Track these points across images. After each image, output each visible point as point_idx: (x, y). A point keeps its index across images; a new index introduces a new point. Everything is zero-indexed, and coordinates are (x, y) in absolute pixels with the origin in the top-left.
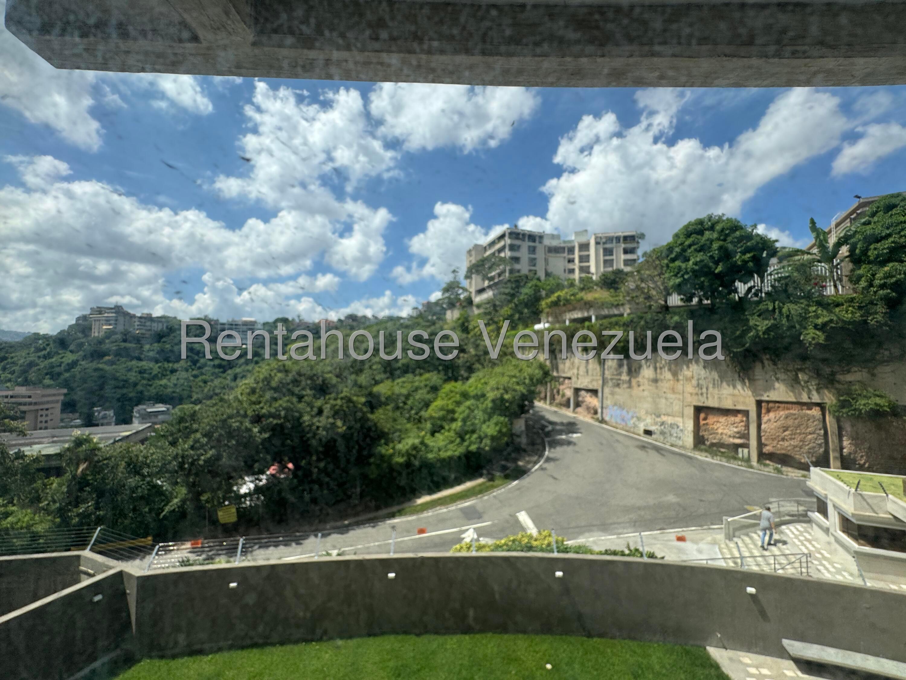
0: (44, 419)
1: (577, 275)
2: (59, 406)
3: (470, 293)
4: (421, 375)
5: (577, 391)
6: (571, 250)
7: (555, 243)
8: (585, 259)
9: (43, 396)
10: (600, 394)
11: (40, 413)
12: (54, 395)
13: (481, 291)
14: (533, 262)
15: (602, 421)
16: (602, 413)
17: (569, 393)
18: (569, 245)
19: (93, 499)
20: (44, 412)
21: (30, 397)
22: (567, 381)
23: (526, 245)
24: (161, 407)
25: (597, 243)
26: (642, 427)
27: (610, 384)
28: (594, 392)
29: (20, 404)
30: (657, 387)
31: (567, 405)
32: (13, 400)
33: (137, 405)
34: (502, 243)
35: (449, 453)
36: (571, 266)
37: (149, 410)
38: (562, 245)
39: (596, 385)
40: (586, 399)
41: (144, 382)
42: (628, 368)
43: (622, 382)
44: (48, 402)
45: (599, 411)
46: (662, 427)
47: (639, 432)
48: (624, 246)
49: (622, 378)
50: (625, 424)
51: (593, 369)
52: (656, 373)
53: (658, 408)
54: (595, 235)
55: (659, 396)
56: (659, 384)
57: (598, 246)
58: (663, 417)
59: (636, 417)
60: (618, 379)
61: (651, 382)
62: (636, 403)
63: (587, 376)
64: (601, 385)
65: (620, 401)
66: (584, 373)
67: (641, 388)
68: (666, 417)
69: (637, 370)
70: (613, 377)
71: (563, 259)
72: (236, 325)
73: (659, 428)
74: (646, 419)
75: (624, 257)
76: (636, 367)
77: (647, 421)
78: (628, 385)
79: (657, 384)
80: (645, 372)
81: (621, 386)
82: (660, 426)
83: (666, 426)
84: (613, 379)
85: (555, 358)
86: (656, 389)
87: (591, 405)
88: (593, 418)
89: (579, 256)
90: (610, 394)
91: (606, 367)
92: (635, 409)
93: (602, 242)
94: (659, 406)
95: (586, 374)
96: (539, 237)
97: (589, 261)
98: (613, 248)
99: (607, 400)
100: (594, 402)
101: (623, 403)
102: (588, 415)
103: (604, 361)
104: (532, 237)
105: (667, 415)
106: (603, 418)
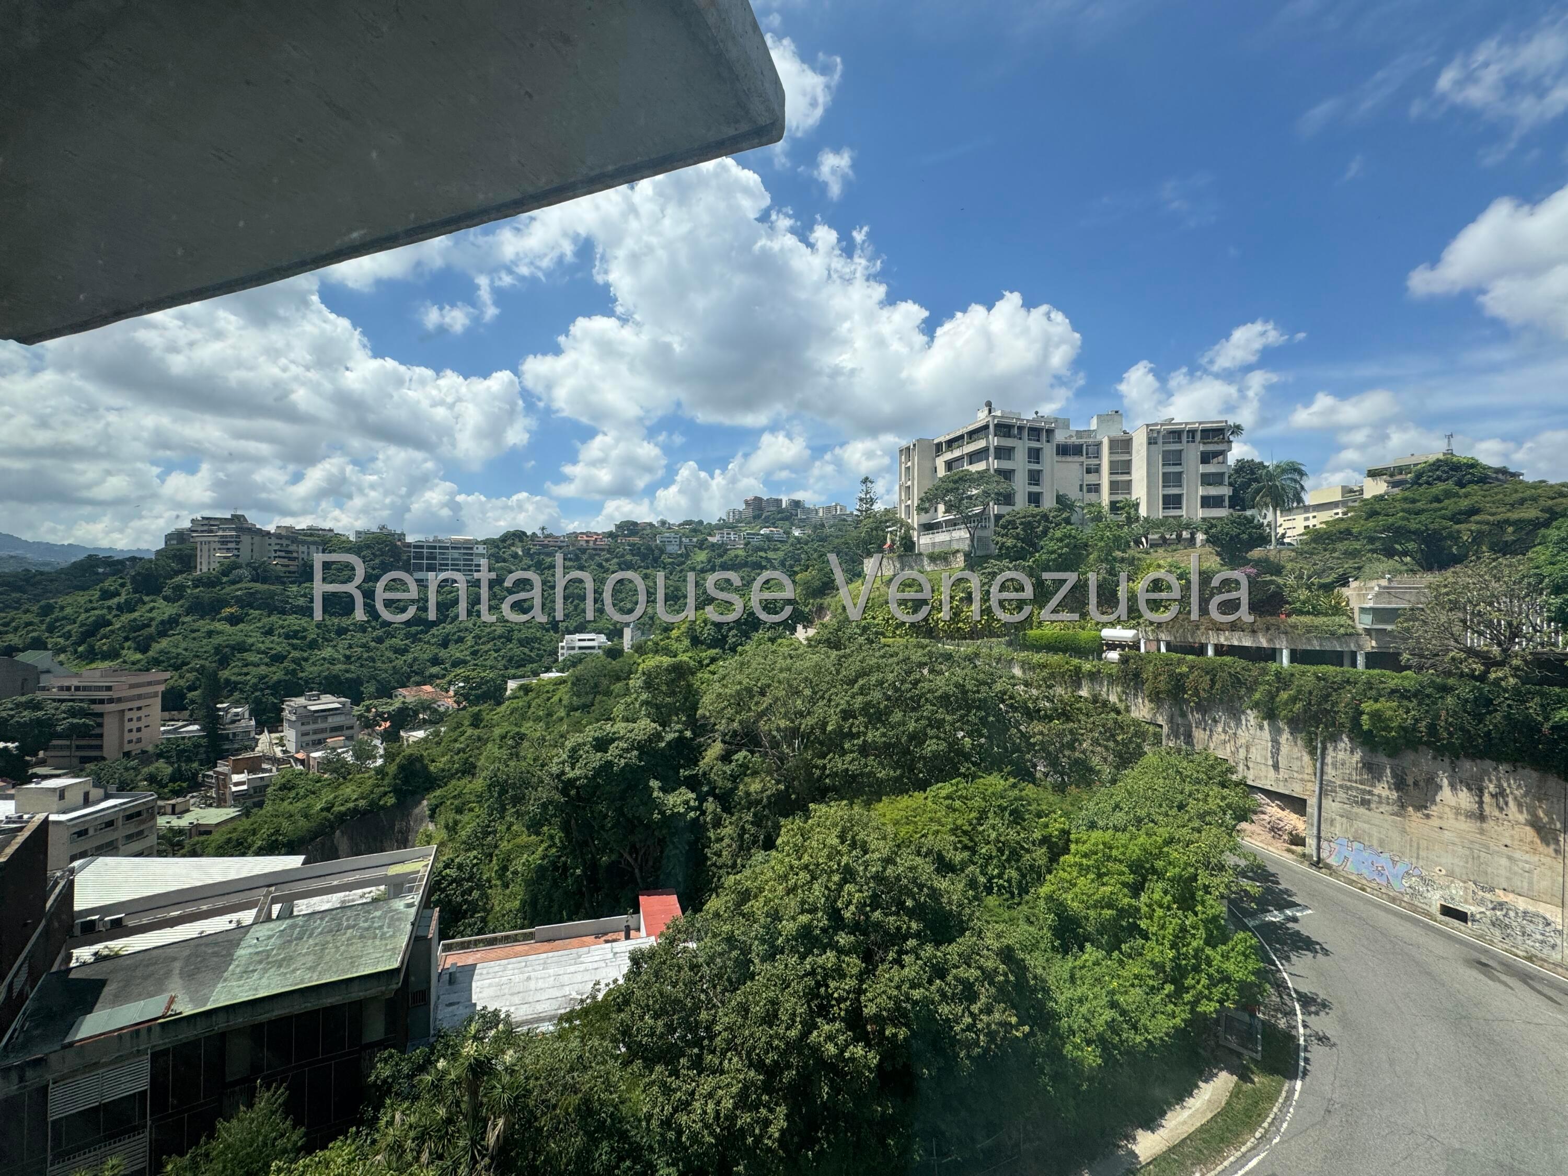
0: (134, 725)
1: (1105, 498)
2: (158, 701)
3: (909, 528)
8: (1122, 467)
9: (132, 686)
10: (1312, 810)
12: (150, 684)
13: (931, 528)
14: (1035, 478)
15: (1319, 864)
18: (1090, 441)
20: (134, 715)
21: (109, 688)
23: (1021, 447)
24: (329, 702)
25: (1151, 442)
26: (1436, 899)
28: (1297, 805)
29: (93, 702)
32: (81, 694)
33: (290, 696)
34: (979, 444)
37: (311, 708)
39: (1305, 789)
40: (1268, 809)
41: (295, 654)
42: (1395, 775)
43: (1376, 798)
44: (139, 697)
45: (1311, 842)
46: (1498, 913)
47: (1427, 907)
48: (1202, 448)
49: (1376, 791)
50: (1385, 883)
51: (1290, 758)
52: (1481, 803)
53: (1486, 873)
54: (1148, 425)
55: (1488, 848)
56: (1489, 825)
57: (1153, 446)
58: (1501, 893)
59: (1419, 876)
60: (1364, 792)
61: (1467, 816)
62: (1418, 848)
63: (1276, 767)
64: (1317, 792)
65: (1370, 836)
66: (1266, 759)
67: (1435, 822)
68: (1511, 896)
69: (1422, 784)
70: (1349, 784)
71: (1077, 466)
72: (440, 548)
73: (1488, 913)
74: (1448, 887)
75: (1203, 469)
76: (1419, 778)
77: (1454, 892)
78: (1396, 808)
79: (1484, 825)
80: (1446, 794)
81: (1373, 806)
82: (1493, 909)
83: (1512, 914)
84: (1348, 788)
85: (1183, 715)
86: (1481, 834)
87: (1282, 824)
88: (1289, 850)
89: (1112, 463)
90: (1342, 816)
91: (1329, 760)
92: (1414, 860)
93: (1160, 441)
94: (1489, 870)
95: (1270, 762)
96: (1047, 431)
97: (1129, 473)
98: (1181, 451)
99: (1332, 825)
100: (1291, 820)
101: (1381, 842)
102: (1274, 842)
103: (1324, 749)
104: (1035, 432)
105: (1513, 892)
106: (1319, 857)
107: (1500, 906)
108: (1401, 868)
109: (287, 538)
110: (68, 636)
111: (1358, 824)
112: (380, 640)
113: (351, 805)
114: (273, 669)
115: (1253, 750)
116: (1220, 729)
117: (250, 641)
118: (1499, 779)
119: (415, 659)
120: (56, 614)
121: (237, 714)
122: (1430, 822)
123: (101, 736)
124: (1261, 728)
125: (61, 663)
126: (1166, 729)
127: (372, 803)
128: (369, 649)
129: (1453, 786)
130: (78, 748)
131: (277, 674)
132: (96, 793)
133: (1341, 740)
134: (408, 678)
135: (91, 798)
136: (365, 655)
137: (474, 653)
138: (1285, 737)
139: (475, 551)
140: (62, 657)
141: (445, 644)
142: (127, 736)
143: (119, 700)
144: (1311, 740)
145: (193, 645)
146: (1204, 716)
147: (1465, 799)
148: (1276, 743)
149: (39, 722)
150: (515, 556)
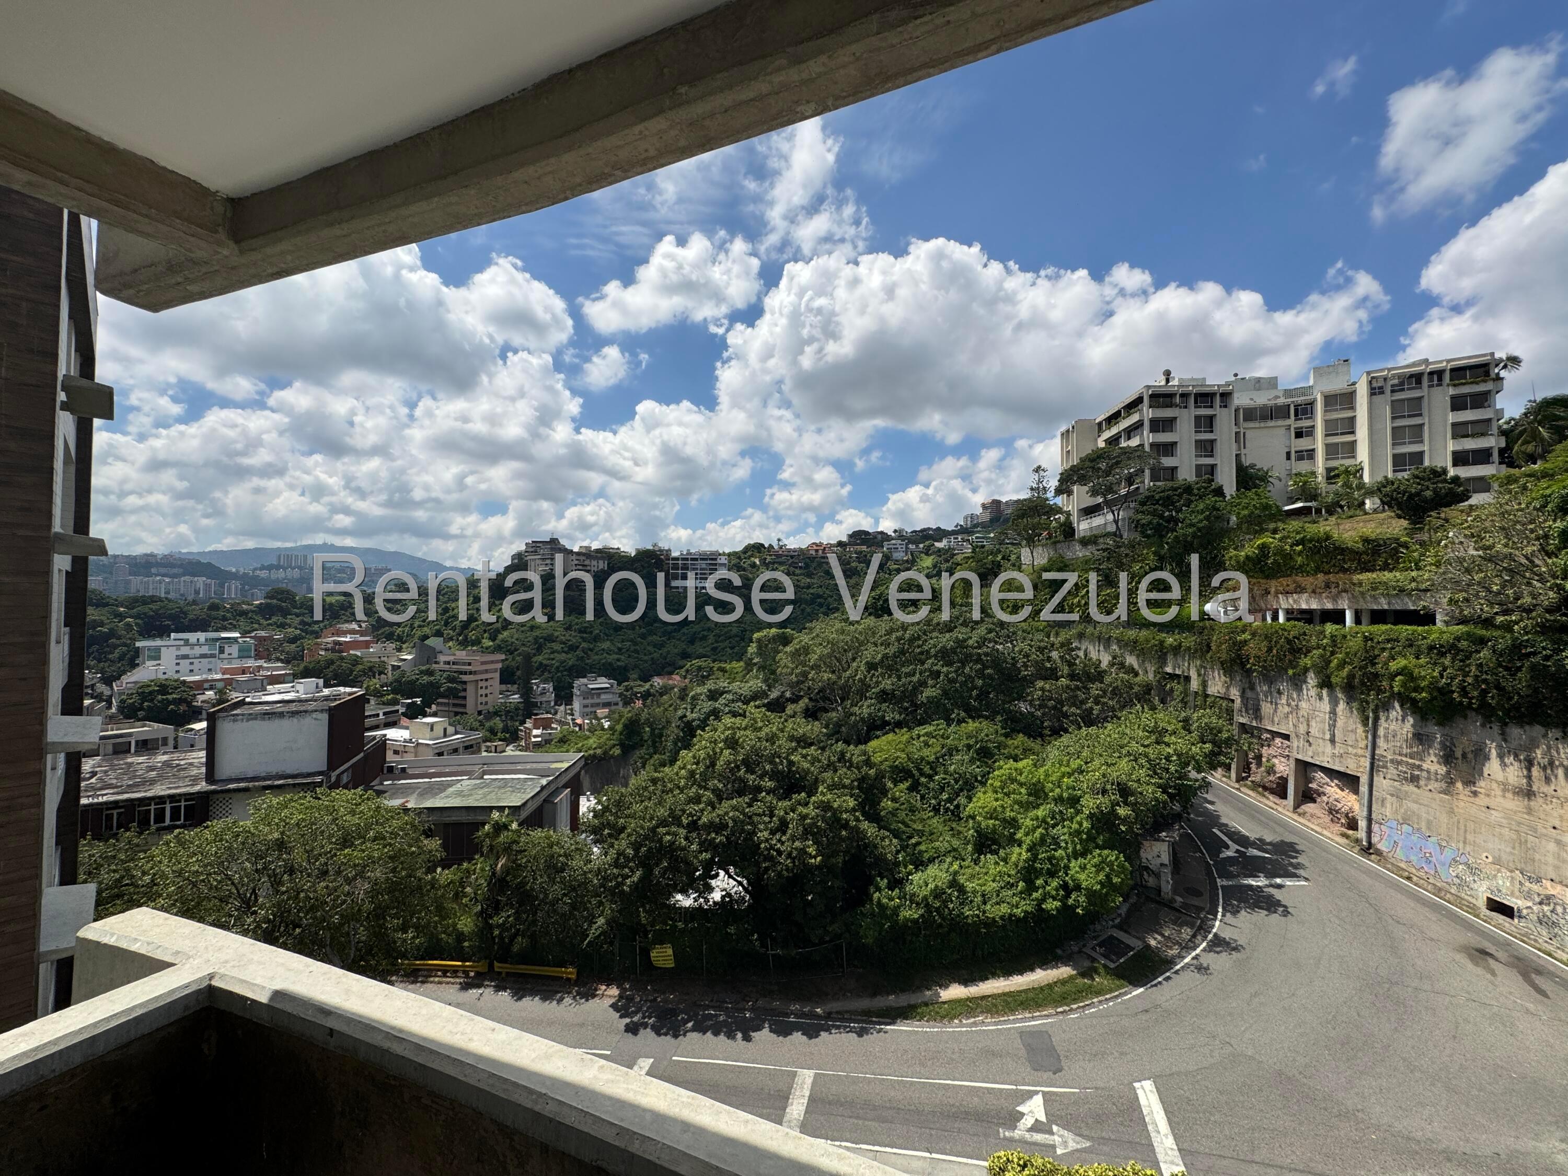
0: (483, 692)
1: (1320, 464)
2: (497, 675)
3: (1068, 514)
4: (960, 722)
5: (1305, 768)
6: (1305, 410)
7: (1262, 399)
8: (1341, 427)
9: (483, 663)
10: (1364, 788)
11: (481, 684)
12: (492, 662)
13: (1089, 512)
14: (1206, 448)
15: (1368, 849)
16: (1369, 831)
17: (1284, 768)
18: (1300, 400)
19: (512, 907)
20: (484, 684)
21: (468, 664)
22: (1278, 741)
23: (1186, 418)
24: (603, 682)
25: (1375, 391)
26: (1481, 892)
27: (1392, 771)
28: (1350, 781)
29: (461, 673)
30: (1530, 811)
31: (1280, 791)
32: (455, 667)
33: (578, 677)
34: (1135, 418)
35: (1004, 909)
36: (1303, 444)
37: (591, 686)
38: (1282, 401)
39: (1358, 766)
40: (1328, 790)
41: (584, 645)
42: (1444, 746)
43: (1424, 774)
44: (486, 671)
45: (1362, 824)
46: (1546, 908)
47: (1474, 901)
48: (1452, 391)
49: (1425, 766)
50: (1432, 872)
51: (1345, 731)
52: (1529, 777)
53: (1533, 860)
54: (1368, 373)
55: (1535, 831)
56: (1534, 804)
57: (1378, 399)
58: (1548, 884)
59: (1466, 864)
60: (1413, 766)
61: (1514, 793)
62: (1466, 831)
63: (1333, 741)
64: (1368, 769)
65: (1419, 817)
66: (1324, 733)
67: (1482, 800)
68: (1559, 888)
69: (1470, 756)
70: (1399, 758)
71: (1282, 431)
72: (692, 559)
73: (1535, 908)
74: (1495, 876)
75: (1452, 417)
76: (1467, 750)
77: (1500, 882)
78: (1444, 785)
79: (1532, 803)
80: (1493, 766)
81: (1422, 783)
82: (1541, 903)
83: (1559, 910)
84: (1399, 763)
85: (1252, 688)
86: (1529, 813)
87: (1339, 806)
88: (1344, 835)
89: (1327, 422)
90: (1392, 795)
91: (1381, 732)
92: (1461, 845)
93: (1388, 389)
94: (1537, 857)
95: (1328, 736)
96: (1222, 395)
97: (1353, 433)
98: (1420, 399)
99: (1383, 805)
100: (1349, 801)
101: (1429, 824)
102: (1332, 825)
103: (1376, 719)
104: (1205, 398)
105: (1561, 883)
106: (1370, 843)
107: (1547, 899)
108: (1448, 854)
109: (584, 554)
110: (454, 629)
111: (1408, 804)
112: (643, 636)
113: (591, 752)
114: (570, 656)
115: (1313, 723)
116: (1284, 701)
117: (556, 634)
118: (1549, 748)
119: (668, 652)
120: (451, 613)
121: (544, 689)
122: (1477, 801)
123: (465, 698)
124: (1321, 698)
125: (450, 648)
126: (1238, 701)
127: (605, 753)
128: (635, 644)
129: (1501, 756)
130: (455, 705)
131: (571, 659)
132: (451, 730)
133: (1394, 707)
134: (663, 668)
135: (448, 732)
136: (632, 648)
137: (714, 649)
138: (1342, 706)
139: (719, 561)
140: (451, 644)
141: (692, 642)
142: (480, 700)
143: (475, 673)
144: (1364, 711)
145: (522, 636)
146: (1270, 687)
147: (1514, 773)
148: (1333, 712)
149: (431, 684)
150: (753, 565)
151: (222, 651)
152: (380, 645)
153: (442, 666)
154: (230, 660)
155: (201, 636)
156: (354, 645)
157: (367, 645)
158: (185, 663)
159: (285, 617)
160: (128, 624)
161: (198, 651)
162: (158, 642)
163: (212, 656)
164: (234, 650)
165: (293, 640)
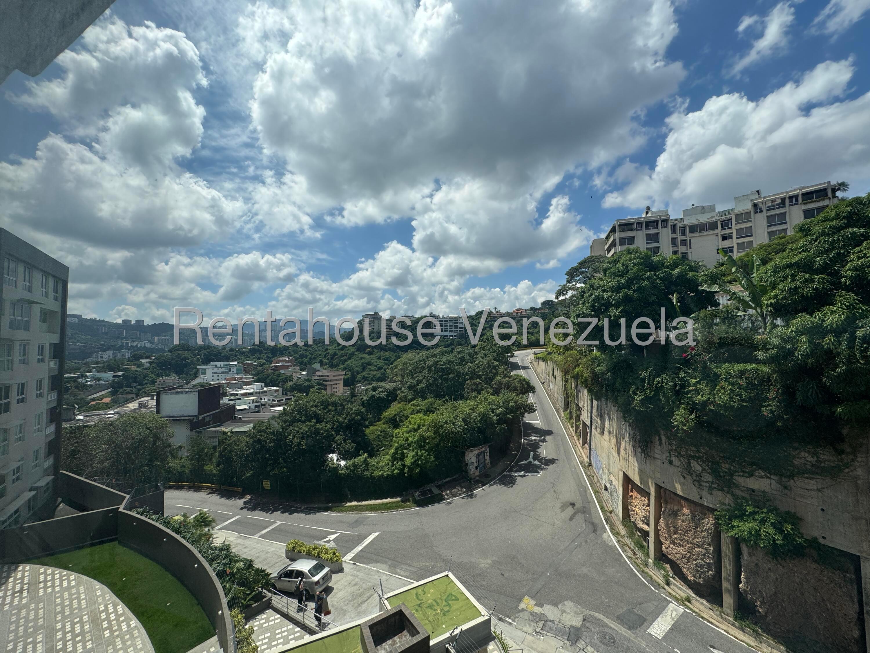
0: (335, 390)
2: (342, 382)
6: (726, 224)
8: (745, 233)
11: (333, 386)
12: (339, 375)
15: (590, 464)
16: (590, 455)
18: (725, 217)
20: (335, 386)
21: (328, 376)
26: (604, 481)
29: (324, 381)
32: (321, 378)
36: (726, 244)
38: (715, 219)
42: (600, 411)
48: (804, 207)
69: (603, 415)
70: (595, 418)
71: (714, 237)
76: (603, 412)
84: (595, 420)
89: (738, 230)
91: (593, 405)
93: (765, 209)
95: (587, 408)
97: (752, 236)
98: (785, 213)
103: (592, 399)
104: (651, 224)
110: (328, 359)
114: (378, 372)
115: (585, 402)
117: (373, 361)
131: (378, 374)
138: (587, 393)
139: (459, 321)
143: (331, 381)
145: (356, 363)
151: (230, 370)
152: (292, 368)
153: (316, 377)
154: (233, 374)
155: (222, 364)
156: (283, 367)
157: (288, 367)
158: (215, 375)
159: (260, 354)
160: (198, 359)
161: (221, 370)
162: (205, 367)
163: (226, 373)
164: (234, 370)
165: (261, 365)
